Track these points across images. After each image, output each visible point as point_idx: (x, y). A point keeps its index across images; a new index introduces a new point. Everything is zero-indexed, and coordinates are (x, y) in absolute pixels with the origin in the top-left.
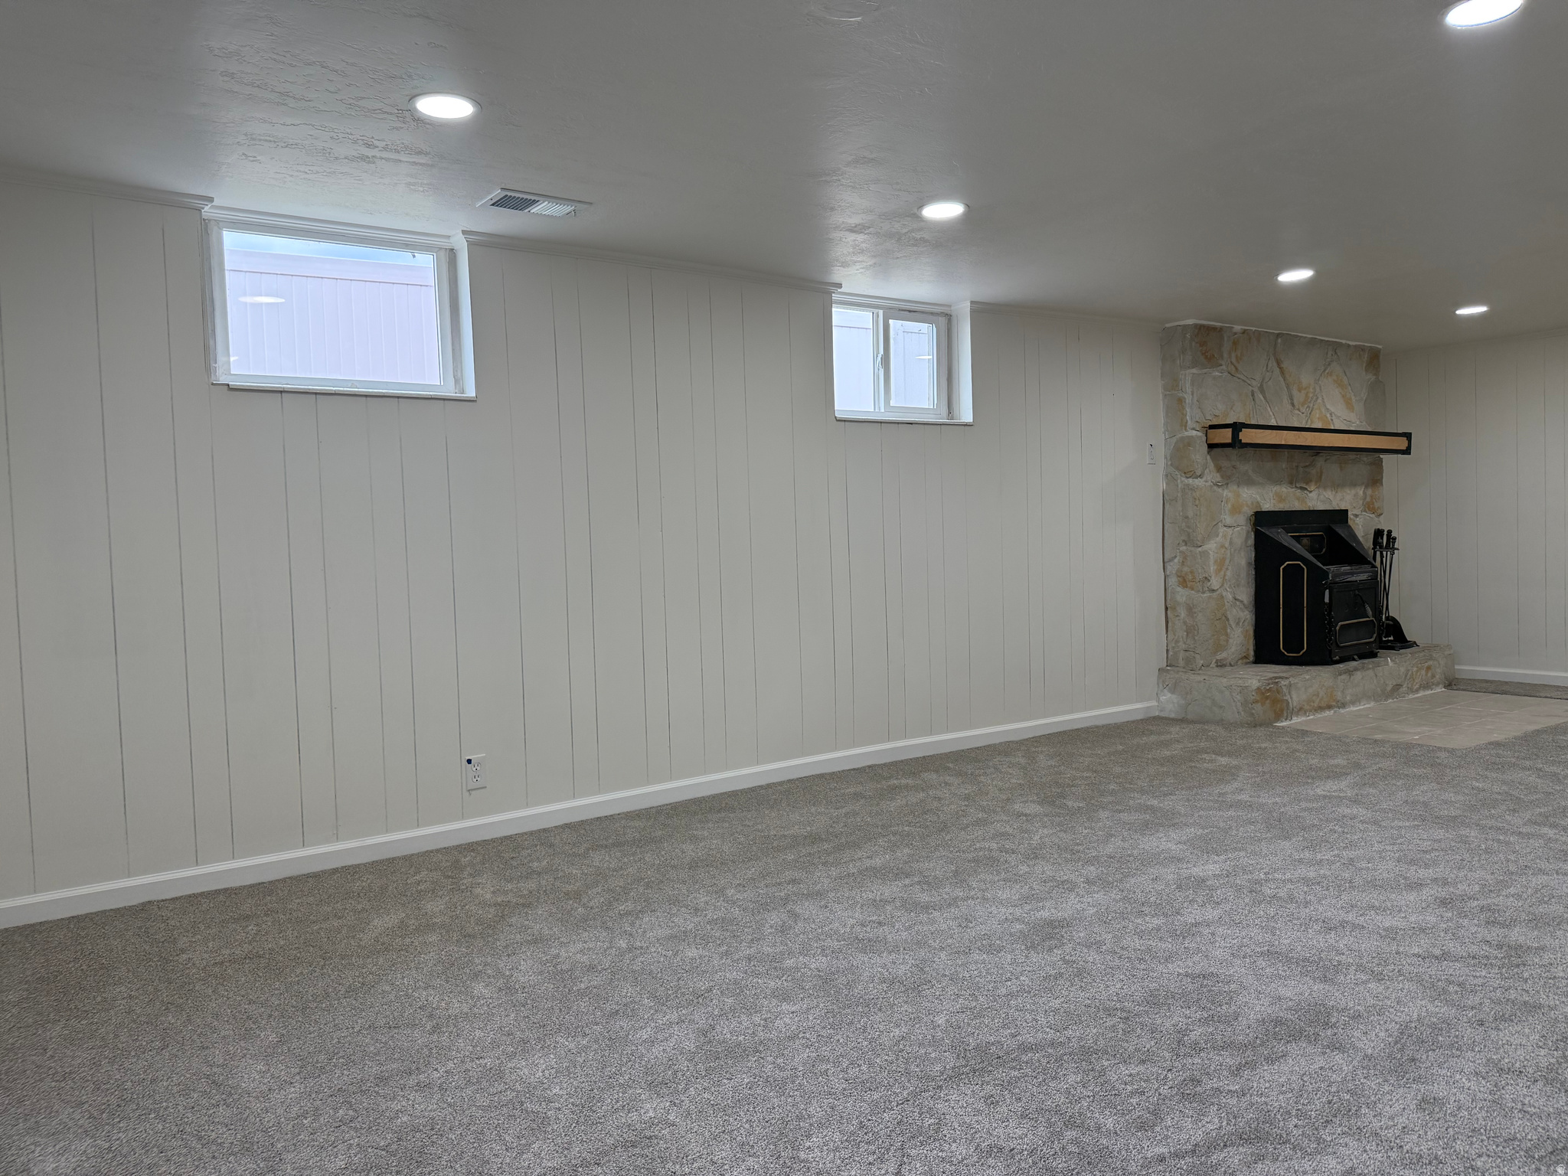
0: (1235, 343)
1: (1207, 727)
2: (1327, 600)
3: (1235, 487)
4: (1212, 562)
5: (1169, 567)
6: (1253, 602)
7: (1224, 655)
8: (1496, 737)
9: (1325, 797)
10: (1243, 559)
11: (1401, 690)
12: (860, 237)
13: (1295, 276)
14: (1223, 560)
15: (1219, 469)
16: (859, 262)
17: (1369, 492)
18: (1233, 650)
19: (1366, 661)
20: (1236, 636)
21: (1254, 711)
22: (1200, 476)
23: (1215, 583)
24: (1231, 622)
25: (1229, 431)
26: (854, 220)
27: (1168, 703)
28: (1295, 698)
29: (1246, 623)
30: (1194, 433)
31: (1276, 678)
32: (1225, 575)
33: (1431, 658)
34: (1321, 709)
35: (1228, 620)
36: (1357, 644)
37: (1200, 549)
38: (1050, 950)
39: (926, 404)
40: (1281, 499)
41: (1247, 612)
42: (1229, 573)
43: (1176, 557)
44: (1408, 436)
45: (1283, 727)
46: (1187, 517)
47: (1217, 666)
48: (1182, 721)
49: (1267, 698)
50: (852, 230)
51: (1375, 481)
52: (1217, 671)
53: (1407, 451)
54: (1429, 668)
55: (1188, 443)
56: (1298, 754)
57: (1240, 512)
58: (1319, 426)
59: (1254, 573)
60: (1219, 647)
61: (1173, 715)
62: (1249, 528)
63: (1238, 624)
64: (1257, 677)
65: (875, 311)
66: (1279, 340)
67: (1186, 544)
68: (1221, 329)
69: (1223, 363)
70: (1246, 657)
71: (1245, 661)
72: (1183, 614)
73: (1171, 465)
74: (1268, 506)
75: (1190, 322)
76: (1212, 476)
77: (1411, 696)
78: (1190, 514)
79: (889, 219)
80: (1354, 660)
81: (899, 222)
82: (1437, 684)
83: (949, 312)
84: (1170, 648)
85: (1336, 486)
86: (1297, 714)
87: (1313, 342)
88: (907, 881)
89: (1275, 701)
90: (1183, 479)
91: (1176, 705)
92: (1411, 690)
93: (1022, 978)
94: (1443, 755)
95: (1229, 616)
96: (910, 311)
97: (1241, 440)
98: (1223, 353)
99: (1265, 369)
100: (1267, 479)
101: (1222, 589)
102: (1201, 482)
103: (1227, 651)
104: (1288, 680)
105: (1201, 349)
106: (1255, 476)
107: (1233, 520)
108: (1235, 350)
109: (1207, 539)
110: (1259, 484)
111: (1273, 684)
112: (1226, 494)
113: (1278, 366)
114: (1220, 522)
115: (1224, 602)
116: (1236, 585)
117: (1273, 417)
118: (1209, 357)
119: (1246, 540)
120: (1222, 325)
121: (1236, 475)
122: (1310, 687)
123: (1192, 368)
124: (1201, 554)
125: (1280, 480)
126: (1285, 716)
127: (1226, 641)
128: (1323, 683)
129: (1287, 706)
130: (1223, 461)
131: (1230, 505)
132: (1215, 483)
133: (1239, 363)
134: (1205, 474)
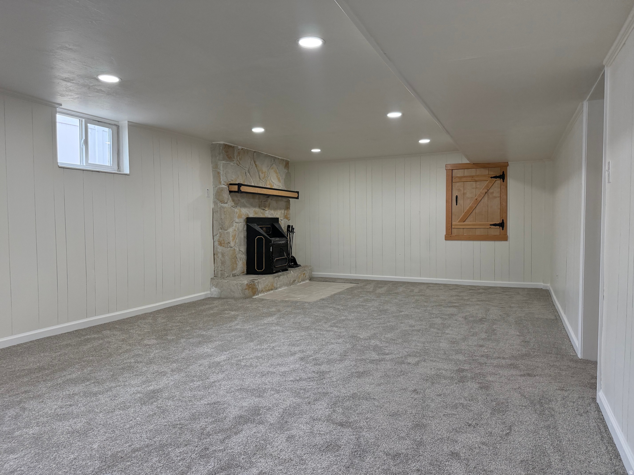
0: (239, 153)
1: (228, 300)
2: (271, 250)
3: (239, 208)
4: (231, 236)
5: (215, 238)
6: (246, 252)
7: (235, 272)
8: (323, 297)
9: (267, 324)
10: (242, 235)
11: (295, 282)
12: (69, 84)
13: (258, 130)
14: (235, 235)
15: (233, 201)
16: (70, 95)
17: (286, 212)
18: (239, 270)
19: (284, 272)
20: (240, 264)
21: (245, 293)
22: (226, 203)
23: (232, 244)
24: (238, 259)
25: (237, 186)
26: (65, 75)
27: (214, 291)
28: (260, 287)
29: (243, 259)
30: (224, 186)
31: (253, 280)
32: (236, 242)
33: (305, 270)
34: (269, 290)
35: (237, 258)
36: (280, 266)
37: (226, 231)
38: (152, 403)
39: (108, 164)
40: (256, 213)
41: (244, 255)
42: (237, 240)
43: (217, 234)
44: (298, 192)
45: (255, 298)
46: (222, 219)
47: (233, 276)
48: (219, 298)
49: (250, 287)
50: (65, 80)
51: (288, 208)
52: (233, 278)
53: (297, 198)
54: (304, 274)
55: (222, 190)
56: (259, 308)
57: (241, 218)
58: (269, 187)
59: (246, 240)
60: (233, 269)
61: (216, 296)
62: (245, 223)
63: (240, 260)
64: (246, 280)
65: (81, 119)
66: (255, 154)
67: (221, 229)
68: (233, 147)
69: (235, 160)
70: (243, 272)
71: (243, 274)
72: (220, 256)
73: (216, 198)
74: (251, 215)
75: (222, 143)
76: (230, 203)
77: (299, 284)
78: (223, 218)
79: (83, 78)
80: (280, 272)
81: (88, 80)
82: (307, 279)
83: (118, 125)
84: (215, 270)
85: (275, 209)
86: (261, 293)
87: (267, 156)
88: (88, 383)
89: (253, 289)
90: (220, 204)
91: (217, 292)
92: (299, 282)
93: (137, 418)
94: (307, 304)
95: (237, 257)
96: (98, 121)
97: (241, 190)
98: (235, 156)
99: (250, 164)
100: (251, 205)
101: (235, 246)
102: (227, 205)
103: (236, 270)
104: (258, 280)
105: (226, 153)
106: (247, 204)
107: (239, 221)
108: (239, 156)
109: (229, 227)
110: (248, 207)
111: (252, 282)
112: (236, 210)
113: (255, 163)
114: (234, 221)
115: (235, 252)
116: (240, 245)
117: (253, 182)
118: (229, 157)
119: (244, 228)
120: (234, 145)
121: (240, 203)
122: (265, 282)
123: (223, 161)
124: (227, 233)
125: (255, 206)
126: (256, 294)
127: (236, 266)
128: (270, 281)
129: (257, 290)
130: (235, 198)
131: (237, 215)
132: (232, 206)
133: (241, 160)
134: (228, 202)
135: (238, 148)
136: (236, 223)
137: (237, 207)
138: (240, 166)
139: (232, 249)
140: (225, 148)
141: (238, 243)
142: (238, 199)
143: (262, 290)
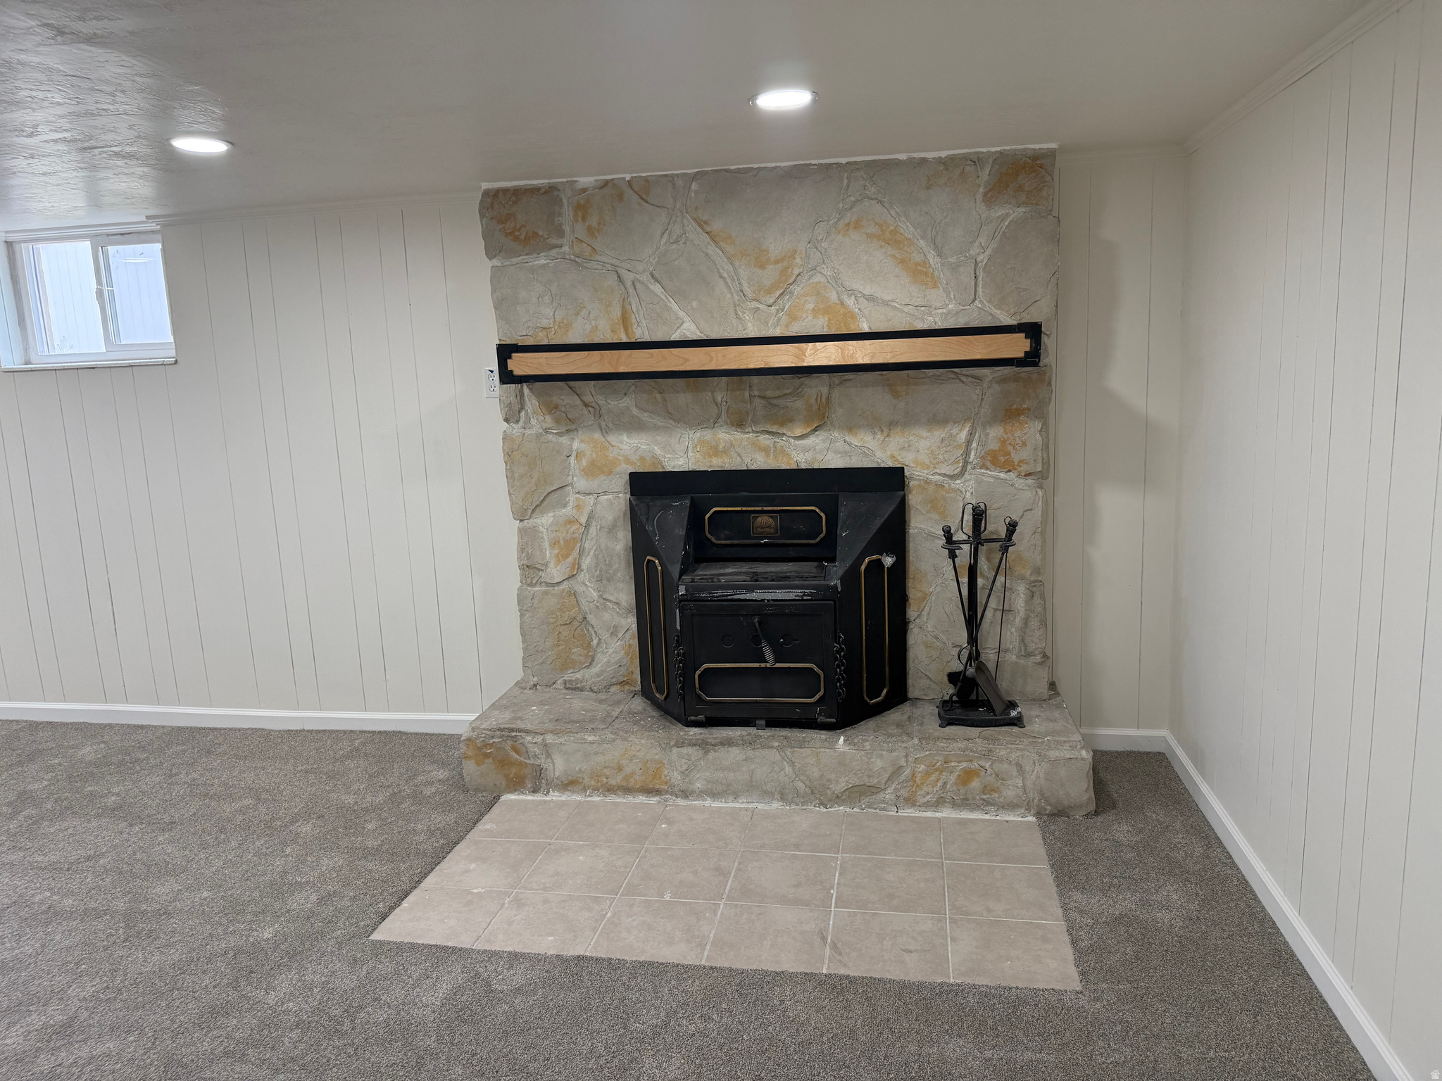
2: (678, 626)
3: (592, 435)
7: (578, 674)
11: (879, 796)
15: (552, 409)
17: (997, 431)
18: (598, 669)
20: (610, 650)
21: (463, 770)
22: (511, 420)
24: (599, 631)
28: (561, 765)
29: (628, 636)
31: (520, 730)
32: (578, 564)
34: (625, 790)
35: (591, 626)
37: (520, 524)
40: (715, 451)
41: (630, 620)
42: (588, 561)
44: (1033, 331)
47: (566, 688)
49: (487, 756)
53: (1033, 359)
60: (567, 664)
62: (628, 496)
63: (610, 632)
68: (552, 188)
69: (559, 243)
70: (629, 682)
71: (625, 687)
74: (681, 462)
75: (482, 187)
76: (537, 419)
77: (901, 811)
82: (1011, 806)
86: (562, 789)
95: (595, 622)
96: (122, 234)
97: (512, 371)
98: (563, 227)
99: (665, 241)
100: (675, 421)
101: (572, 582)
102: (516, 429)
103: (585, 670)
104: (542, 737)
105: (501, 226)
106: (645, 417)
107: (593, 484)
108: (584, 219)
109: (533, 510)
110: (656, 428)
111: (500, 737)
112: (576, 445)
113: (703, 229)
114: (566, 486)
115: (577, 601)
116: (603, 579)
117: (687, 319)
118: (522, 237)
119: (625, 514)
120: (551, 181)
121: (595, 417)
122: (596, 753)
123: (490, 259)
124: (522, 532)
125: (709, 421)
126: (531, 788)
127: (587, 656)
128: (634, 753)
129: (538, 773)
130: (563, 397)
131: (584, 462)
132: (546, 429)
133: (596, 238)
134: (520, 417)
135: (579, 186)
136: (577, 495)
137: (580, 433)
138: (599, 258)
139: (554, 590)
140: (492, 206)
141: (596, 571)
142: (581, 400)
143: (574, 778)
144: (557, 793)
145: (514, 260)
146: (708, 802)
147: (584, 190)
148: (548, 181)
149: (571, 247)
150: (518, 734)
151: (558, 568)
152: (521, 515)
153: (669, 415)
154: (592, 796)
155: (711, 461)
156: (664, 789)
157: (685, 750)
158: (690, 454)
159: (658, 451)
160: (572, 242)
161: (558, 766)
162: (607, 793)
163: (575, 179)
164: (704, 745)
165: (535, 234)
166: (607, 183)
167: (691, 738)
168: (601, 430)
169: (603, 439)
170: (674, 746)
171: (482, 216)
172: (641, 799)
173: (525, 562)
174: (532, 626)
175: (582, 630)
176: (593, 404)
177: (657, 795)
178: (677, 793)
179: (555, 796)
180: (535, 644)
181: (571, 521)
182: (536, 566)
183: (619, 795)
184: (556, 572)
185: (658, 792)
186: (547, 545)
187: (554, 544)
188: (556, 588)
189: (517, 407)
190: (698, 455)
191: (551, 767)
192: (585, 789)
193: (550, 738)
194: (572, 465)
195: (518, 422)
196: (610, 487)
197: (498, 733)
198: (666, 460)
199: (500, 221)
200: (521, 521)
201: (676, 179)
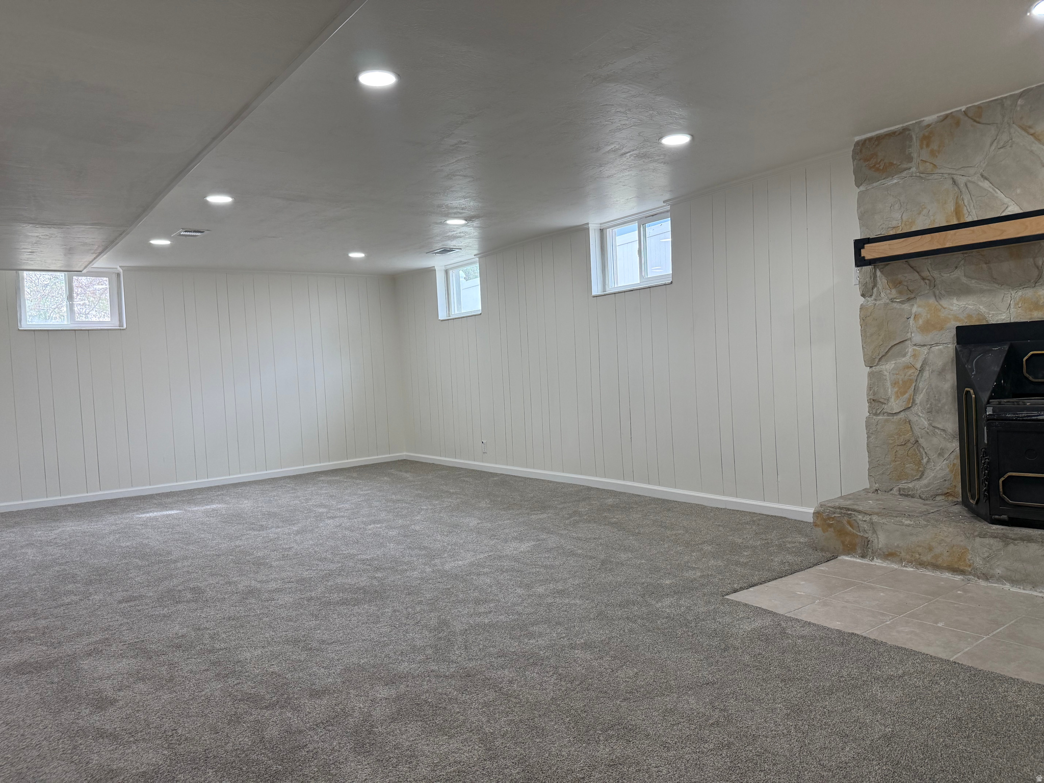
0: (926, 137)
2: (986, 442)
3: (925, 301)
7: (910, 484)
14: (910, 381)
15: (897, 285)
18: (928, 482)
20: (936, 468)
22: (867, 295)
24: (928, 451)
29: (952, 457)
34: (935, 566)
35: (921, 448)
40: (1036, 306)
42: (921, 397)
45: (832, 560)
47: (901, 494)
49: (830, 526)
57: (942, 329)
60: (904, 476)
62: (955, 345)
63: (941, 455)
68: (905, 130)
69: (912, 165)
71: (949, 498)
75: (855, 140)
76: (885, 293)
86: (884, 559)
89: (842, 533)
95: (925, 445)
96: (653, 216)
97: (864, 257)
98: (912, 155)
99: (993, 148)
100: (998, 284)
101: (908, 413)
102: (870, 300)
103: (916, 482)
104: (870, 517)
105: (867, 163)
106: (973, 284)
107: (927, 338)
108: (928, 146)
109: (880, 359)
110: (982, 291)
111: (839, 514)
112: (915, 309)
113: (1028, 133)
114: (906, 340)
115: (911, 428)
116: (932, 411)
117: (1011, 203)
118: (881, 168)
119: (953, 361)
120: (904, 125)
121: (930, 287)
122: (911, 535)
123: (858, 187)
124: (871, 375)
125: (1030, 281)
126: (860, 553)
127: (917, 470)
128: (942, 538)
129: (866, 544)
130: (906, 275)
131: (921, 322)
132: (891, 299)
133: (937, 156)
134: (873, 292)
135: (925, 123)
136: (915, 347)
137: (918, 300)
138: (939, 171)
139: (893, 418)
140: (861, 151)
141: (927, 405)
142: (920, 275)
143: (893, 551)
144: (879, 561)
145: (875, 184)
146: (1007, 586)
147: (929, 126)
148: (901, 126)
149: (918, 168)
150: (852, 513)
151: (897, 402)
152: (871, 362)
153: (994, 280)
154: (907, 567)
155: (1031, 315)
156: (968, 571)
157: (987, 541)
158: (1012, 310)
159: (982, 309)
160: (918, 164)
161: (881, 540)
162: (919, 566)
163: (922, 119)
164: (1005, 539)
165: (891, 164)
166: (947, 116)
167: (993, 531)
168: (935, 297)
169: (936, 303)
170: (977, 536)
171: (854, 159)
172: (947, 575)
173: (872, 397)
174: (876, 445)
175: (914, 450)
176: (930, 278)
177: (961, 574)
178: (979, 575)
179: (878, 562)
180: (878, 459)
181: (909, 367)
182: (880, 400)
183: (928, 569)
184: (895, 405)
185: (962, 572)
186: (888, 384)
187: (895, 384)
188: (895, 417)
189: (871, 286)
190: (1020, 310)
191: (876, 540)
192: (901, 561)
193: (875, 518)
194: (911, 324)
195: (871, 296)
196: (941, 340)
197: (838, 510)
198: (990, 316)
199: (866, 160)
200: (871, 367)
201: (1004, 100)
